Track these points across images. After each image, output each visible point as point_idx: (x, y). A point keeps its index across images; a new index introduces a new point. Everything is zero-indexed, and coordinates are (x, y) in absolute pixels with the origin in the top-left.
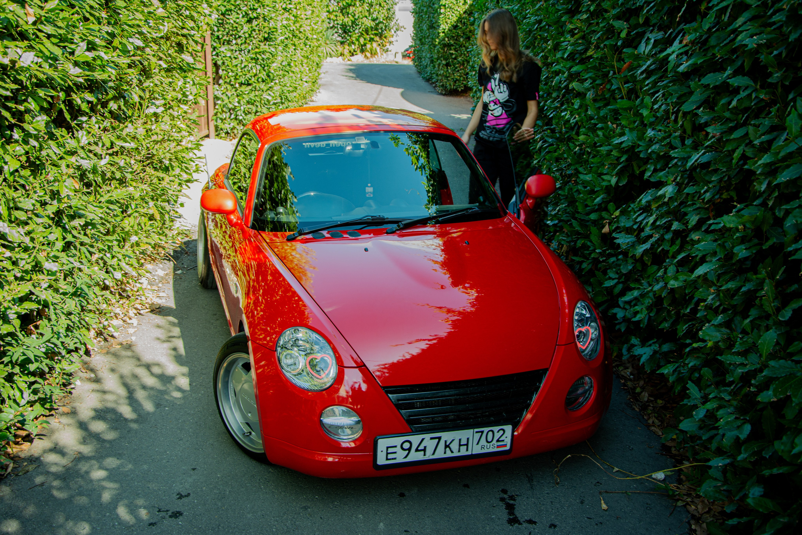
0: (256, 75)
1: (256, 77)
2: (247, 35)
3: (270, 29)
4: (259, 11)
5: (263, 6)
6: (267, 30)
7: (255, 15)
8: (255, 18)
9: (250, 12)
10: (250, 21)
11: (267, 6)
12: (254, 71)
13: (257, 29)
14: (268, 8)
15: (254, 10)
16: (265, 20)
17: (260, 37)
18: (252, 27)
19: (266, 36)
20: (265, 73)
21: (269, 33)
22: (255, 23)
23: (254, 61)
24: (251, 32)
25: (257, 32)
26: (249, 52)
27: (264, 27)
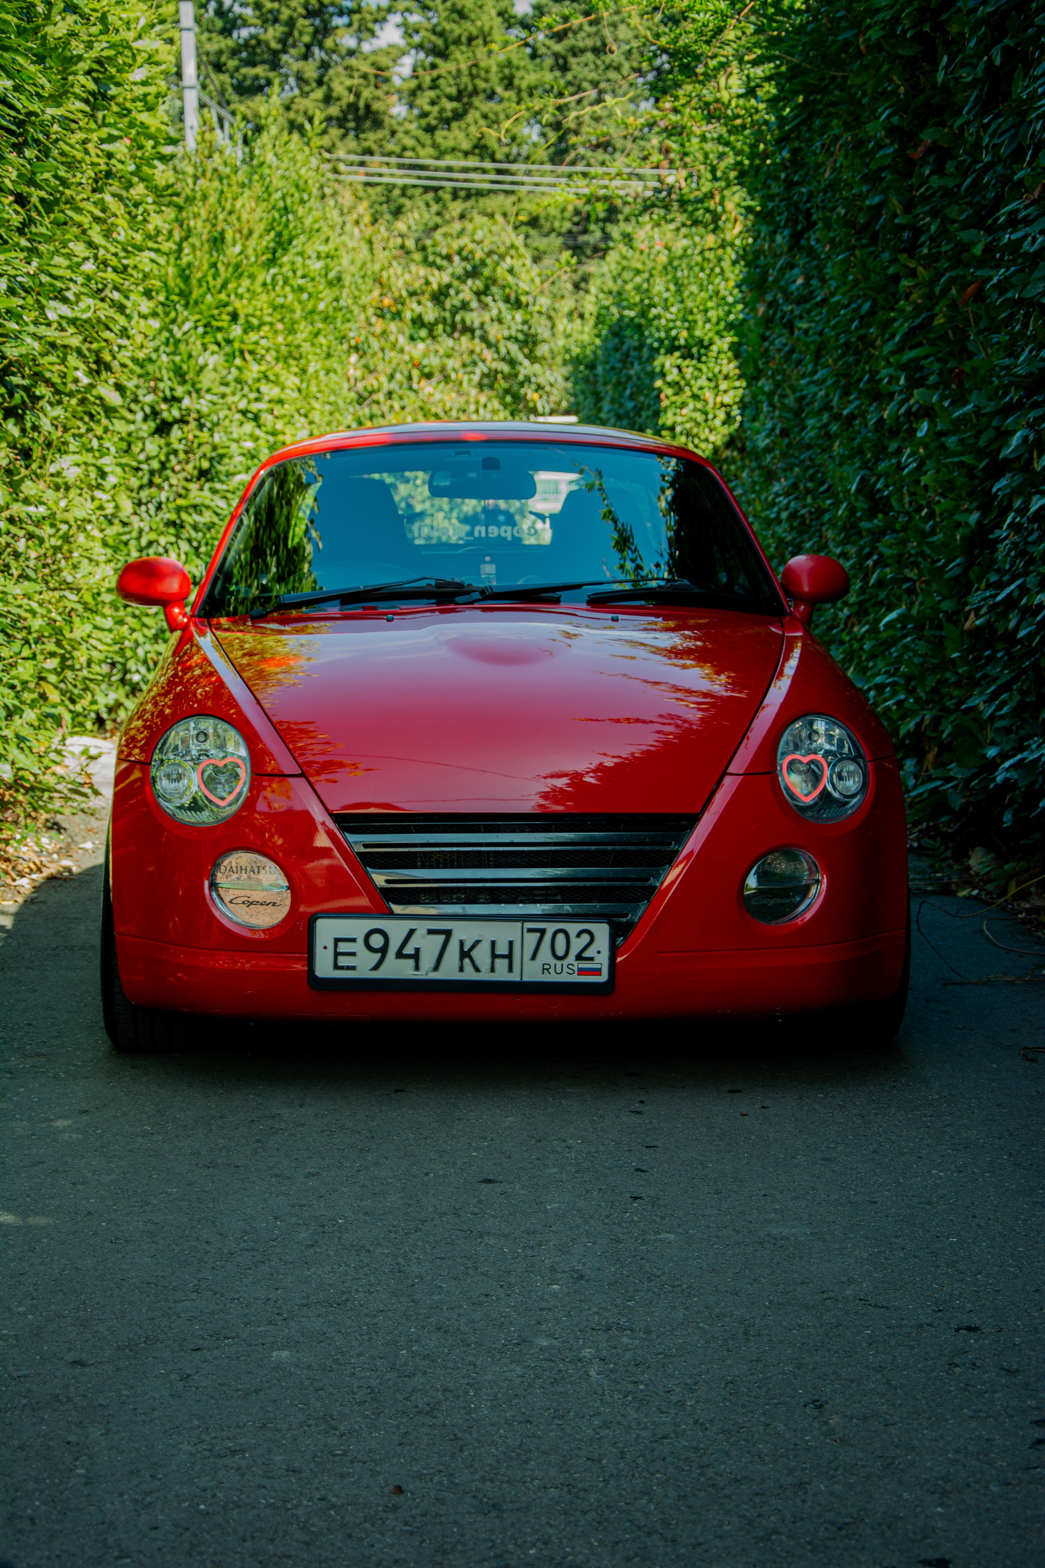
2: (155, 465)
3: (215, 448)
4: (186, 402)
5: (198, 391)
6: (207, 449)
7: (176, 413)
8: (176, 421)
9: (164, 406)
10: (163, 429)
11: (208, 391)
13: (181, 447)
14: (209, 397)
15: (174, 400)
16: (201, 427)
17: (189, 467)
18: (168, 444)
19: (205, 465)
21: (211, 460)
22: (176, 433)
23: (172, 530)
24: (168, 455)
25: (182, 456)
26: (159, 508)
27: (200, 445)
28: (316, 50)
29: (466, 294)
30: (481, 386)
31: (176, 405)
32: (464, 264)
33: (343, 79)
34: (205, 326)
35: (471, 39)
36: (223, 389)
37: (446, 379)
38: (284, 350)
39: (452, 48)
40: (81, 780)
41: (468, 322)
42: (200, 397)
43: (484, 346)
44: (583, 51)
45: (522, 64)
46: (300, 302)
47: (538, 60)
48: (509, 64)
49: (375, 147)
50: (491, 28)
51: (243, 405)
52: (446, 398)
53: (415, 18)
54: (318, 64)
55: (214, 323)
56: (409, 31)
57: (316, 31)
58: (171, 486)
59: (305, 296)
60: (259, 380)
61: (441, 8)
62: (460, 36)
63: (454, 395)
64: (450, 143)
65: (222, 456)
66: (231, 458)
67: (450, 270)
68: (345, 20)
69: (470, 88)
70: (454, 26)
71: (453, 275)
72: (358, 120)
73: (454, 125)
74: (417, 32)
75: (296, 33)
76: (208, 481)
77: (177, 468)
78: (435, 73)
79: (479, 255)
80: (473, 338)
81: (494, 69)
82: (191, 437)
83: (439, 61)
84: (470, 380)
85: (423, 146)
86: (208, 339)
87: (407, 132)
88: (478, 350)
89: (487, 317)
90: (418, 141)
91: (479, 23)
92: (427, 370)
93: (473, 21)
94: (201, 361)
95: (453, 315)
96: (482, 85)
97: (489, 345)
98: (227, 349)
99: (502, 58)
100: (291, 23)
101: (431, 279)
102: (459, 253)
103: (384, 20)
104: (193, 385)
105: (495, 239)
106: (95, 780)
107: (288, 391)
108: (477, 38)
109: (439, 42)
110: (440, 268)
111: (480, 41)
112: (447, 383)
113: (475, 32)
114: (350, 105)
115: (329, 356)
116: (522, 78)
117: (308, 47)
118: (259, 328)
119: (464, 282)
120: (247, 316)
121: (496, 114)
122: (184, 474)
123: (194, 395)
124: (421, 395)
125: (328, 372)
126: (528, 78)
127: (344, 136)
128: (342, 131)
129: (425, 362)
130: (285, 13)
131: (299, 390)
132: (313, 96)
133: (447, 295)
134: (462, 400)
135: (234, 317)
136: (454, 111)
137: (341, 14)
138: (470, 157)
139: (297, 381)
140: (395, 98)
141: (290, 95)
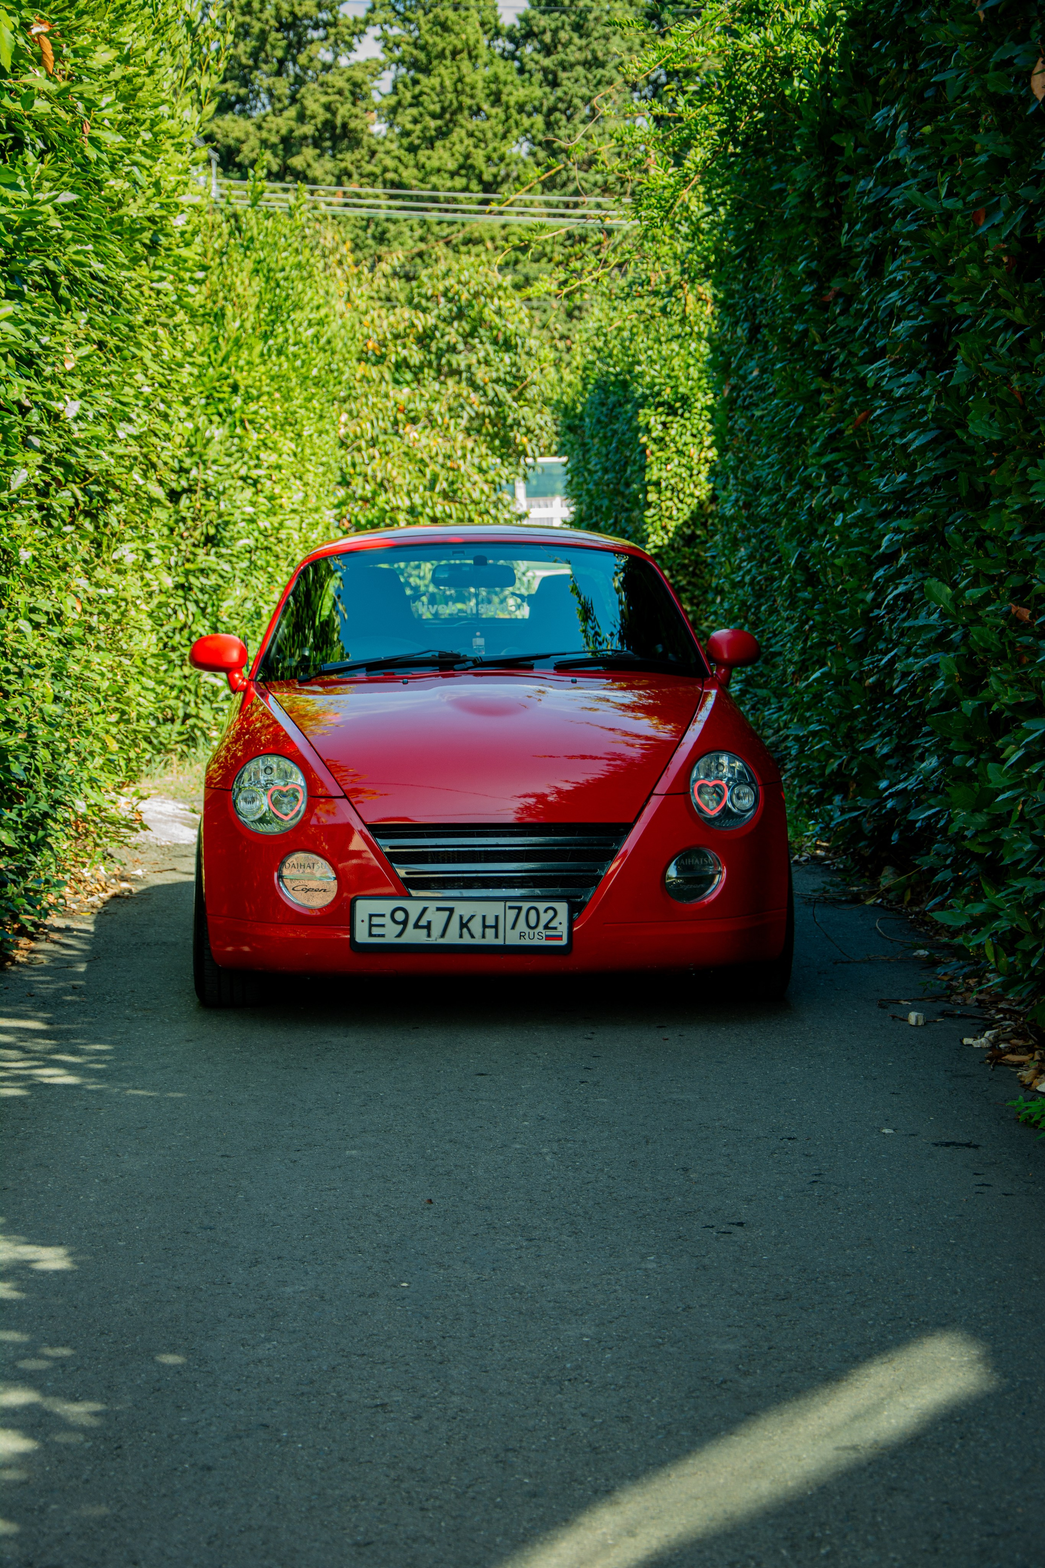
0: (185, 626)
1: (186, 632)
3: (220, 516)
4: (194, 473)
5: (204, 463)
6: (213, 516)
7: (184, 483)
8: (185, 491)
9: (173, 477)
10: (172, 497)
11: (214, 462)
12: (181, 616)
13: (188, 515)
14: (215, 468)
15: (183, 471)
16: (208, 495)
17: (197, 534)
18: (177, 512)
19: (212, 531)
20: (207, 623)
21: (217, 527)
22: (184, 501)
23: (180, 593)
24: (177, 522)
25: (190, 523)
27: (207, 512)
28: (290, 65)
29: (453, 337)
30: (468, 431)
31: (183, 474)
32: (449, 306)
33: (318, 96)
34: (208, 398)
35: (455, 53)
36: (228, 460)
37: (432, 422)
38: (281, 417)
39: (435, 62)
40: (131, 817)
41: (455, 366)
42: (206, 468)
43: (471, 390)
44: (572, 66)
45: (510, 78)
46: (295, 370)
47: (527, 75)
48: (496, 79)
49: (352, 168)
50: (477, 41)
51: (243, 472)
52: (432, 443)
53: (395, 31)
54: (292, 80)
55: (216, 395)
56: (389, 45)
57: (290, 46)
58: (179, 551)
59: (298, 363)
60: (258, 448)
61: (422, 20)
62: (444, 49)
63: (440, 440)
64: (435, 163)
65: (227, 523)
66: (235, 524)
67: (435, 312)
68: (321, 33)
69: (455, 104)
70: (438, 39)
71: (439, 317)
72: (335, 139)
73: (438, 144)
74: (398, 46)
75: (268, 47)
76: (214, 546)
77: (186, 534)
78: (417, 90)
79: (465, 296)
80: (459, 383)
81: (480, 85)
82: (198, 505)
83: (420, 76)
84: (456, 424)
85: (406, 167)
86: (211, 410)
87: (388, 152)
88: (465, 394)
89: (473, 359)
90: (400, 160)
91: (464, 37)
92: (412, 414)
93: (457, 34)
94: (208, 434)
95: (439, 357)
96: (467, 101)
97: (475, 387)
98: (229, 420)
99: (488, 72)
100: (263, 36)
101: (416, 322)
102: (445, 295)
103: (362, 32)
104: (201, 457)
105: (482, 279)
106: (144, 816)
107: (285, 456)
108: (462, 51)
109: (422, 56)
110: (425, 310)
111: (465, 55)
112: (433, 428)
113: (460, 46)
114: (326, 123)
115: (321, 417)
116: (510, 94)
117: (281, 62)
118: (259, 397)
119: (450, 324)
120: (246, 387)
121: (483, 132)
122: (192, 540)
123: (201, 466)
124: (406, 441)
125: (320, 433)
126: (516, 94)
127: (320, 156)
128: (318, 151)
129: (411, 406)
130: (257, 27)
131: (295, 455)
132: (286, 114)
133: (433, 337)
134: (448, 445)
135: (235, 388)
136: (438, 129)
137: (316, 27)
138: (456, 178)
139: (293, 446)
140: (374, 115)
141: (263, 112)
